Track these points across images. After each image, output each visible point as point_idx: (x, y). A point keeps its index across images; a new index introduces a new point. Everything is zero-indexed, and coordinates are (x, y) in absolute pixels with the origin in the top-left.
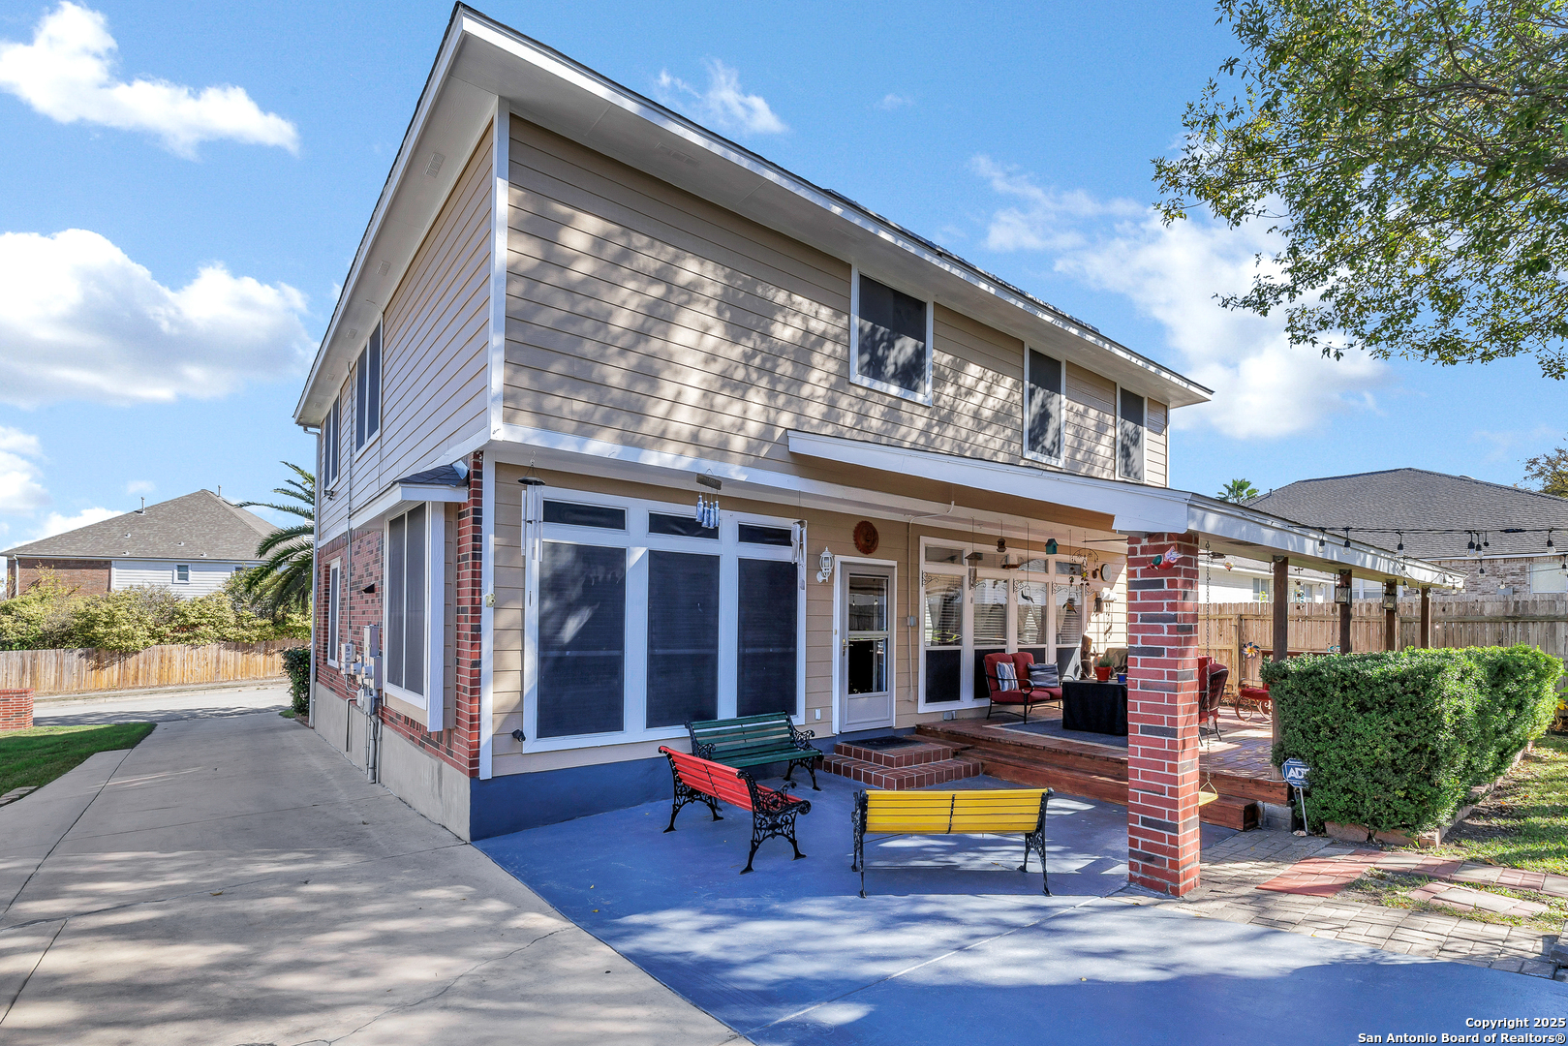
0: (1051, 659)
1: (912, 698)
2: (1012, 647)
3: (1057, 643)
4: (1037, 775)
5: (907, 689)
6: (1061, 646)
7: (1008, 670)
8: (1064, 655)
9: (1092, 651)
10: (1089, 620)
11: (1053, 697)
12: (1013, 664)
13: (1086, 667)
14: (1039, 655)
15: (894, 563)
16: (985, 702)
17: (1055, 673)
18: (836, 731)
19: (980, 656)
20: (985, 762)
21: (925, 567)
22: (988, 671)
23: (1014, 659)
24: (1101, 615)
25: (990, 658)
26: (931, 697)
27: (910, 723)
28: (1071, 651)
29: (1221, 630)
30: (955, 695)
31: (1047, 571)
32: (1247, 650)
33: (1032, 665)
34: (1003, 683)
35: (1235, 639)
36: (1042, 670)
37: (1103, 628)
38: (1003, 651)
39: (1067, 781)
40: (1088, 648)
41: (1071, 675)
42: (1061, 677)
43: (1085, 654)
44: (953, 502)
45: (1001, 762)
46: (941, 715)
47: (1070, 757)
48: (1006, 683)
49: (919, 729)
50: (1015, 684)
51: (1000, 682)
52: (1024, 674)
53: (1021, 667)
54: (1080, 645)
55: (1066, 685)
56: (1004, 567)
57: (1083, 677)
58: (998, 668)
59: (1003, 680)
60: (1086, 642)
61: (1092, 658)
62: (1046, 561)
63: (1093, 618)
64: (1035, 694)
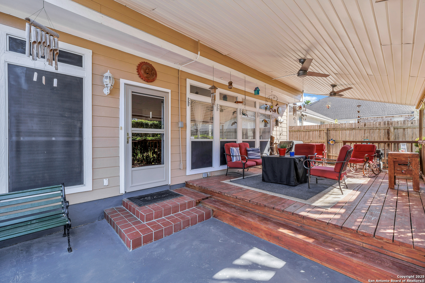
0: (257, 146)
1: (182, 167)
2: (240, 140)
3: (260, 139)
4: (244, 223)
5: (179, 162)
6: (262, 140)
7: (235, 151)
8: (263, 144)
9: (275, 142)
10: (273, 130)
11: (257, 164)
12: (238, 148)
13: (272, 149)
14: (252, 144)
15: (169, 91)
16: (225, 167)
17: (259, 152)
18: (122, 191)
19: (223, 144)
20: (214, 209)
21: (190, 96)
22: (226, 152)
23: (240, 146)
24: (278, 128)
25: (227, 145)
26: (195, 166)
27: (181, 181)
28: (266, 142)
29: (320, 135)
30: (209, 163)
31: (255, 107)
32: (331, 142)
33: (249, 149)
34: (233, 157)
35: (325, 138)
36: (253, 151)
37: (278, 133)
38: (235, 142)
39: (265, 231)
40: (273, 141)
41: (266, 153)
42: (262, 154)
43: (272, 143)
44: (199, 53)
45: (223, 211)
46: (201, 175)
47: (266, 209)
48: (235, 158)
49: (186, 184)
50: (239, 158)
51: (232, 157)
52: (244, 153)
53: (243, 150)
54: (270, 140)
55: (263, 158)
56: (235, 102)
57: (271, 154)
58: (230, 150)
59: (233, 156)
60: (272, 138)
61: (275, 145)
62: (255, 103)
63: (275, 129)
64: (249, 163)
